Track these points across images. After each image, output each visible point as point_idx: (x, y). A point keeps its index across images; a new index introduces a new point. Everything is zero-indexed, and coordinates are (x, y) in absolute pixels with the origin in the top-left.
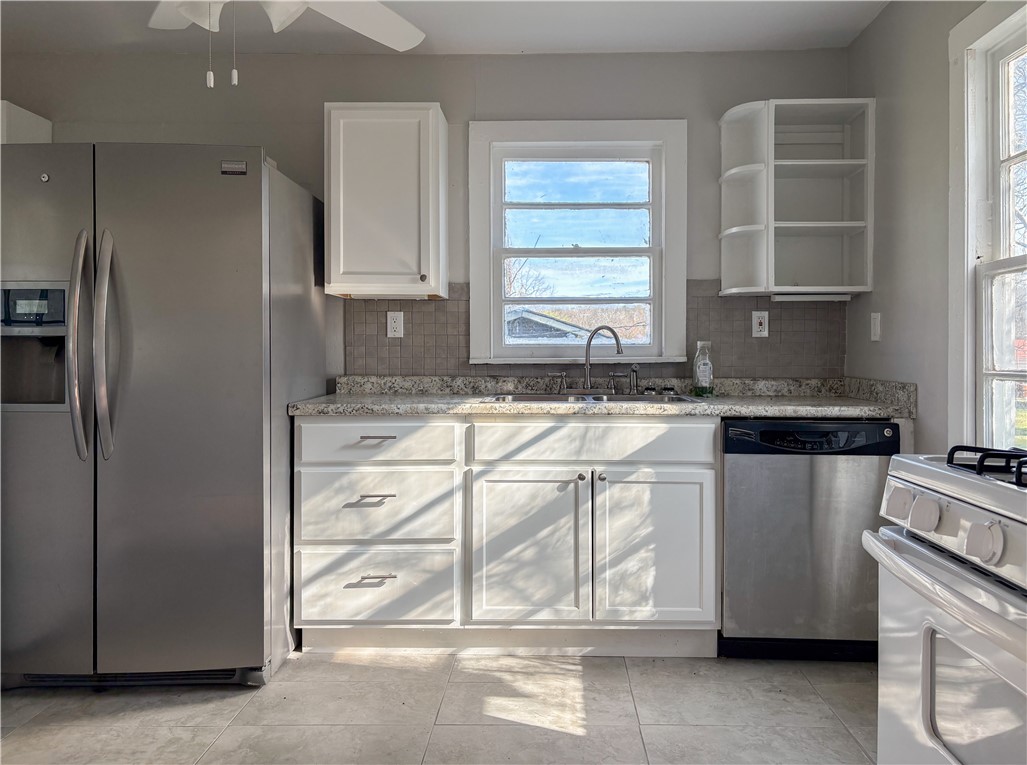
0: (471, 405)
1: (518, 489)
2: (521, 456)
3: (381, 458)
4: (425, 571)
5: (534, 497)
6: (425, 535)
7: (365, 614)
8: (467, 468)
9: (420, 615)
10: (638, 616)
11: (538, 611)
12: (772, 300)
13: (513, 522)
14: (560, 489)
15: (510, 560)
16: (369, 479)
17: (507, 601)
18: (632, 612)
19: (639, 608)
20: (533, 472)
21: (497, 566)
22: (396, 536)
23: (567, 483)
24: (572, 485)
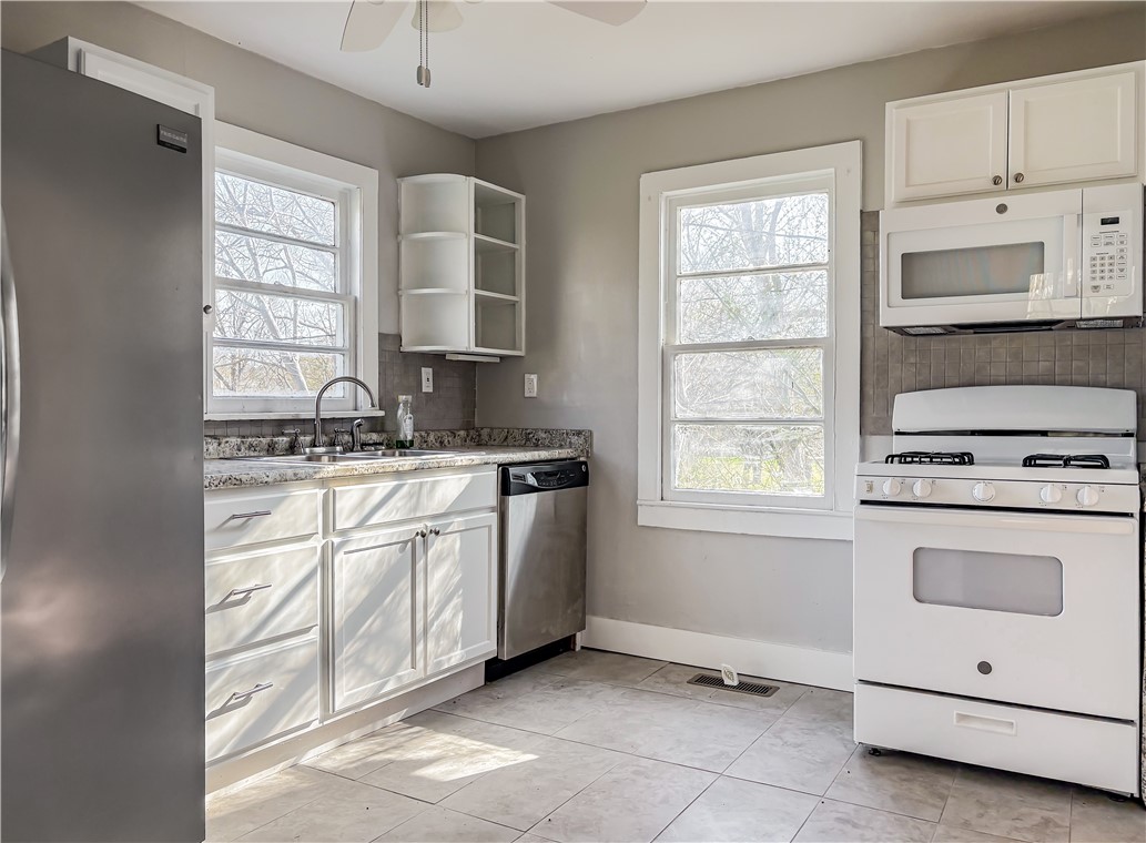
0: (329, 469)
1: (370, 556)
2: (373, 521)
3: (245, 542)
4: (290, 671)
5: (380, 562)
6: (288, 629)
7: (228, 746)
8: (324, 541)
9: (286, 725)
10: (454, 662)
11: (386, 683)
12: (447, 358)
13: (365, 593)
14: (402, 550)
15: (363, 636)
16: (231, 572)
17: (361, 682)
18: (450, 659)
19: (452, 654)
20: (383, 536)
21: (353, 645)
22: (262, 636)
23: (406, 542)
24: (410, 544)
